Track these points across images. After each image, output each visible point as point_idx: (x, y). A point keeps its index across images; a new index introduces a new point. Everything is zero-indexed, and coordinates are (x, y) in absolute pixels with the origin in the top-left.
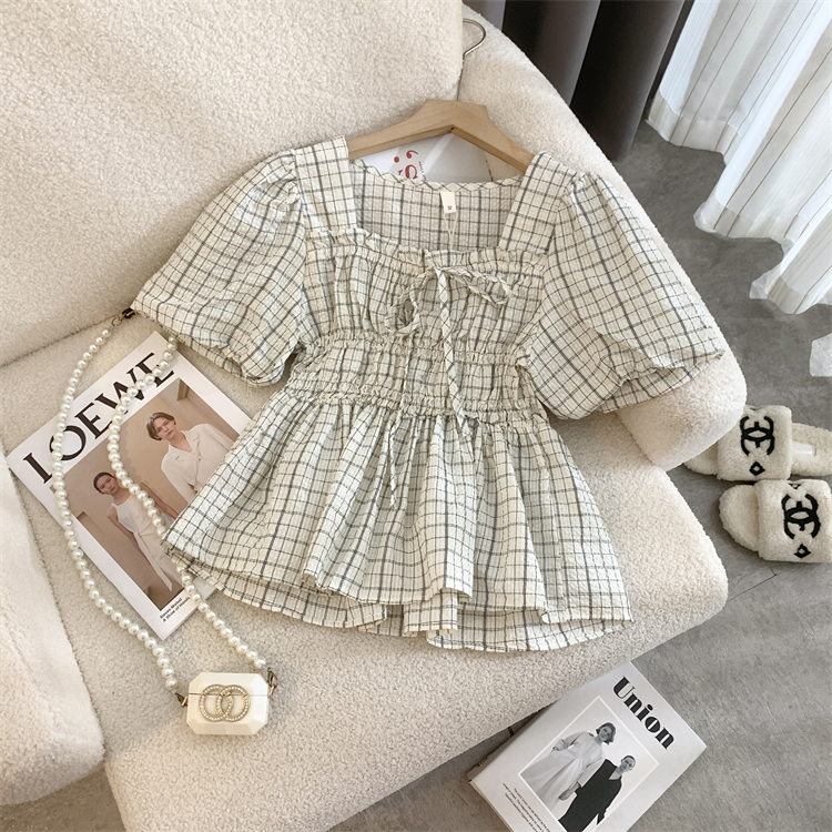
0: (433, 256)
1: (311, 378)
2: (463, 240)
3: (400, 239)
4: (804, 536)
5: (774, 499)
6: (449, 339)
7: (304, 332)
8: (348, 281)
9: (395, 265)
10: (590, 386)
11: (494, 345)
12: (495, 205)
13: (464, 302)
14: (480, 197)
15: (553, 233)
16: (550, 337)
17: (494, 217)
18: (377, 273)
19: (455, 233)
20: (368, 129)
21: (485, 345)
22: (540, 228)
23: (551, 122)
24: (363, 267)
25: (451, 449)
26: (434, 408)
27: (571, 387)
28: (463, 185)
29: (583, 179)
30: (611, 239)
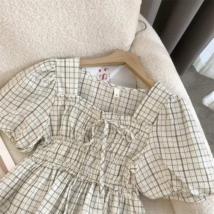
0: (105, 114)
1: (44, 154)
2: (120, 109)
3: (94, 103)
6: (104, 151)
7: (46, 134)
8: (69, 116)
9: (90, 113)
10: (160, 188)
11: (123, 157)
12: (135, 98)
13: (114, 135)
14: (130, 94)
15: (157, 117)
16: (147, 162)
17: (134, 103)
18: (81, 115)
19: (117, 105)
20: (91, 56)
21: (119, 156)
22: (152, 113)
23: (165, 69)
24: (76, 112)
25: (95, 200)
26: (92, 179)
27: (152, 186)
28: (124, 87)
29: (174, 98)
30: (182, 127)
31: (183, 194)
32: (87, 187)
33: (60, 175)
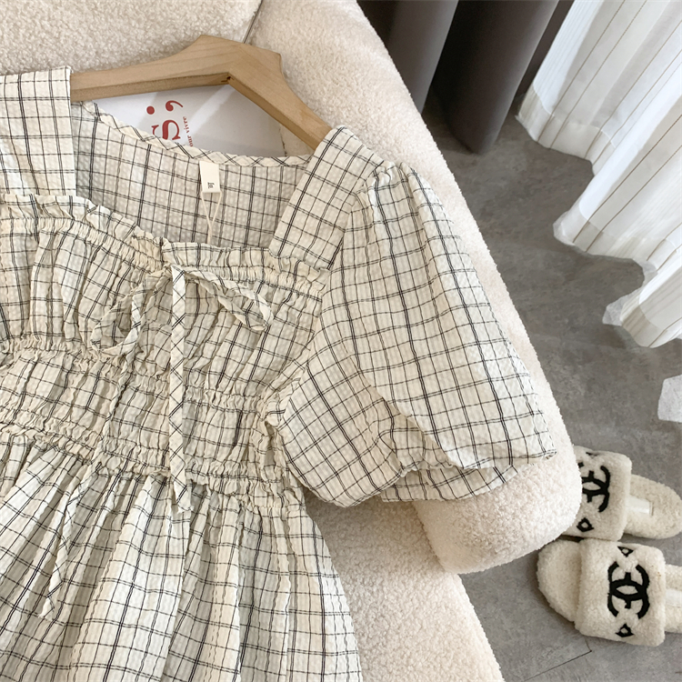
0: (174, 250)
2: (228, 232)
3: (139, 218)
4: (629, 615)
5: (599, 566)
6: (180, 370)
9: (126, 253)
10: (364, 466)
11: (244, 385)
12: (273, 190)
13: (211, 318)
14: (254, 177)
15: (342, 241)
16: (317, 387)
17: (271, 206)
18: (97, 261)
19: (217, 220)
20: (116, 64)
21: (232, 382)
22: (325, 232)
23: (367, 88)
24: (78, 251)
25: (158, 529)
26: (145, 464)
27: (338, 463)
28: (231, 156)
29: (390, 172)
30: (417, 263)
31: (433, 474)
32: (130, 491)
33: (35, 459)
